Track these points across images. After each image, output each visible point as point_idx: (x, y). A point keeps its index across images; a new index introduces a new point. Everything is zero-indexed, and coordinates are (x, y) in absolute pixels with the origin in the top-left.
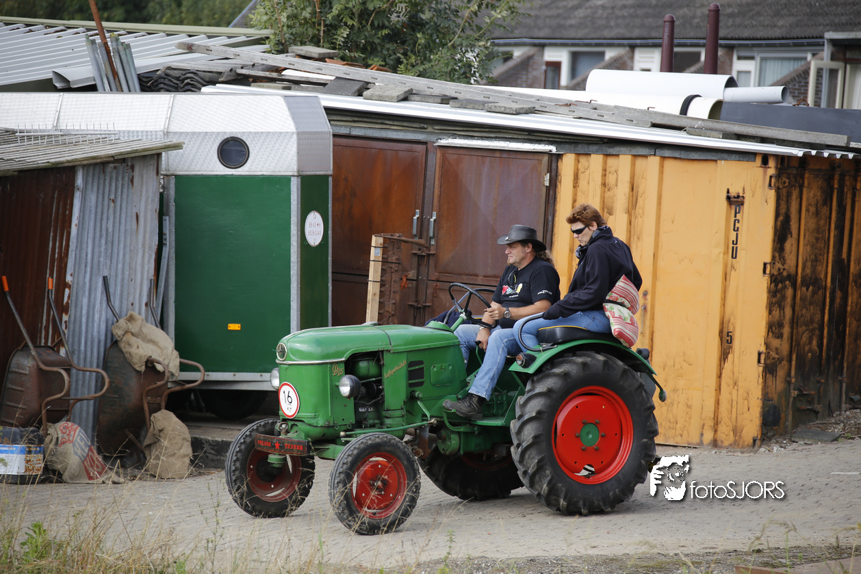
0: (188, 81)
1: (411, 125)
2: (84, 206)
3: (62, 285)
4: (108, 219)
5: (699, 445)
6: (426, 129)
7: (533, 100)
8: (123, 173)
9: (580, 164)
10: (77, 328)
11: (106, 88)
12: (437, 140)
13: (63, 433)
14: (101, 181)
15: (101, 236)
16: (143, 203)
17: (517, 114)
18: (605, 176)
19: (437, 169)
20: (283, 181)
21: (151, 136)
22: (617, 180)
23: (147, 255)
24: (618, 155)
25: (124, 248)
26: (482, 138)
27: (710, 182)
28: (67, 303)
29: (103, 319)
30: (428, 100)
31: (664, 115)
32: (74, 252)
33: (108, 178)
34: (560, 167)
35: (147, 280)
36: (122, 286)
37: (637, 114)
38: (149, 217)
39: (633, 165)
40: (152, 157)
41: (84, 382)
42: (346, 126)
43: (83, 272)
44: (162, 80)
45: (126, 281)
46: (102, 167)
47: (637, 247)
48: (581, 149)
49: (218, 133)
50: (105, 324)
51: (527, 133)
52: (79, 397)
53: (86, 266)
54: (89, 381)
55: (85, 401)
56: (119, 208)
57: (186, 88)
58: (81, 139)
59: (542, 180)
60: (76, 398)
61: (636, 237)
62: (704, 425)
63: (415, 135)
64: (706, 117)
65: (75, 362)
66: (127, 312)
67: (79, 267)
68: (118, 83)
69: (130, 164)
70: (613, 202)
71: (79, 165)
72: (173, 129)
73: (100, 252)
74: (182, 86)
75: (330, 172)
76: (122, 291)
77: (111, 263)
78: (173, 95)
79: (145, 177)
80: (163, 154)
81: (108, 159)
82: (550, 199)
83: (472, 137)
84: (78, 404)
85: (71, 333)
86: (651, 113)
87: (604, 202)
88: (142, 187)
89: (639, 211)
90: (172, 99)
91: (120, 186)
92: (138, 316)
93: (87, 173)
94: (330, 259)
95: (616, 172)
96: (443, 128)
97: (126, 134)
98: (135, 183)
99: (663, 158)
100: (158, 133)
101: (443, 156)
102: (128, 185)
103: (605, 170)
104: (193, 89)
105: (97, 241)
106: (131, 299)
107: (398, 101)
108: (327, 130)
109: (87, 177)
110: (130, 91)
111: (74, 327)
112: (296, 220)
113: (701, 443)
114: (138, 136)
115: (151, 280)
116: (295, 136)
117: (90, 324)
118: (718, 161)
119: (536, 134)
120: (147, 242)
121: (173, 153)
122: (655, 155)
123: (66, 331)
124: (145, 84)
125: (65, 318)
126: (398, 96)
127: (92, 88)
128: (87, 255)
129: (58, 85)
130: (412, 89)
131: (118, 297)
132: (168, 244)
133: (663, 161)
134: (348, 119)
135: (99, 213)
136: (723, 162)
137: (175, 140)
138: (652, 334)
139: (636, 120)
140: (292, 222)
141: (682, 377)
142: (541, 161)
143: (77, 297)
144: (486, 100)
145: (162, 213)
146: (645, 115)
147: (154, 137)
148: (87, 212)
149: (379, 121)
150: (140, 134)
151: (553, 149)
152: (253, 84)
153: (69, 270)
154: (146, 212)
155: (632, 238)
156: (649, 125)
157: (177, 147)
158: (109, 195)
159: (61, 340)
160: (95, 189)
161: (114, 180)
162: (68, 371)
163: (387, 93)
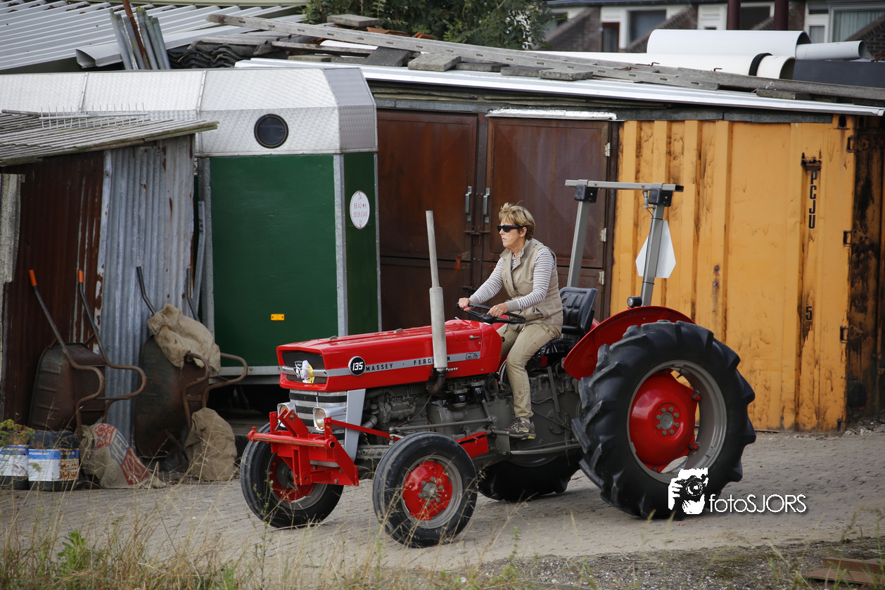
0: (221, 55)
1: (460, 95)
2: (114, 193)
3: (93, 277)
4: (140, 205)
5: (779, 429)
6: (476, 99)
7: (590, 64)
8: (155, 156)
9: (642, 132)
10: (110, 323)
11: (134, 66)
12: (489, 110)
13: (99, 435)
14: (132, 166)
15: (133, 224)
16: (176, 188)
17: (574, 80)
18: (670, 143)
19: (490, 141)
20: (326, 160)
21: (183, 115)
22: (683, 148)
23: (182, 243)
24: (683, 121)
25: (158, 236)
26: (537, 107)
27: (784, 147)
28: (99, 297)
29: (138, 313)
30: (478, 69)
31: (732, 76)
32: (105, 242)
33: (138, 162)
34: (621, 136)
35: (184, 269)
36: (157, 277)
37: (702, 76)
38: (183, 202)
39: (700, 131)
40: (184, 138)
41: (119, 380)
42: (390, 99)
43: (115, 263)
44: (193, 56)
45: (161, 272)
46: (132, 150)
47: (706, 220)
48: (645, 114)
49: (254, 111)
50: (140, 318)
51: (584, 101)
52: (115, 397)
53: (118, 257)
54: (125, 379)
55: (122, 401)
56: (151, 194)
57: (219, 63)
58: (108, 122)
59: (602, 151)
60: (112, 397)
61: (705, 208)
62: (784, 408)
63: (465, 106)
64: (777, 76)
65: (110, 359)
66: (163, 305)
67: (111, 258)
68: (146, 61)
69: (161, 147)
70: (679, 172)
71: (107, 149)
72: (206, 107)
73: (133, 241)
74: (214, 61)
75: (375, 149)
76: (157, 283)
77: (145, 253)
78: (205, 71)
79: (178, 159)
80: (197, 135)
81: (138, 142)
82: (612, 170)
83: (526, 107)
84: (114, 404)
85: (104, 329)
86: (717, 74)
87: (669, 172)
88: (175, 170)
89: (707, 180)
90: (204, 75)
91: (151, 170)
92: (176, 309)
93: (116, 157)
94: (377, 241)
95: (682, 139)
96: (494, 97)
97: (156, 115)
98: (168, 167)
99: (732, 122)
100: (190, 112)
101: (496, 127)
102: (160, 169)
103: (669, 137)
104: (226, 64)
105: (129, 230)
106: (167, 290)
107: (445, 71)
108: (370, 104)
109: (116, 162)
110: (159, 68)
111: (108, 323)
112: (340, 201)
113: (781, 428)
114: (169, 117)
115: (187, 269)
116: (336, 112)
117: (124, 319)
118: (792, 124)
119: (594, 101)
120: (182, 229)
121: (207, 133)
122: (723, 119)
123: (99, 327)
124: (174, 61)
125: (97, 312)
126: (445, 65)
127: (118, 67)
128: (118, 246)
129: (82, 64)
130: (460, 57)
131: (153, 288)
132: (204, 231)
133: (733, 126)
134: (393, 91)
135: (130, 200)
136: (797, 124)
137: (209, 120)
138: (725, 311)
139: (702, 83)
140: (336, 204)
141: (759, 357)
142: (601, 129)
143: (109, 289)
144: (540, 66)
145: (197, 198)
146: (712, 77)
147: (186, 116)
148: (118, 199)
149: (427, 92)
150: (171, 114)
151: (613, 116)
152: (290, 57)
153: (100, 263)
154: (179, 197)
155: (701, 210)
156: (716, 88)
157: (211, 126)
158: (140, 180)
159: (94, 336)
160: (125, 174)
161: (145, 164)
162: (102, 369)
163: (434, 63)
